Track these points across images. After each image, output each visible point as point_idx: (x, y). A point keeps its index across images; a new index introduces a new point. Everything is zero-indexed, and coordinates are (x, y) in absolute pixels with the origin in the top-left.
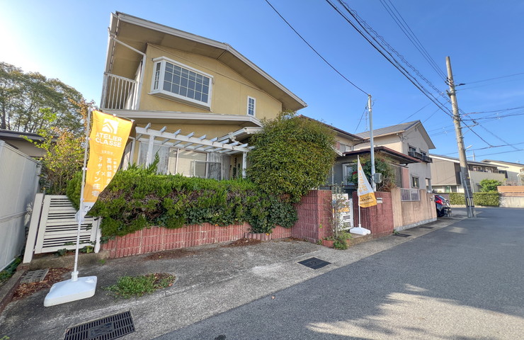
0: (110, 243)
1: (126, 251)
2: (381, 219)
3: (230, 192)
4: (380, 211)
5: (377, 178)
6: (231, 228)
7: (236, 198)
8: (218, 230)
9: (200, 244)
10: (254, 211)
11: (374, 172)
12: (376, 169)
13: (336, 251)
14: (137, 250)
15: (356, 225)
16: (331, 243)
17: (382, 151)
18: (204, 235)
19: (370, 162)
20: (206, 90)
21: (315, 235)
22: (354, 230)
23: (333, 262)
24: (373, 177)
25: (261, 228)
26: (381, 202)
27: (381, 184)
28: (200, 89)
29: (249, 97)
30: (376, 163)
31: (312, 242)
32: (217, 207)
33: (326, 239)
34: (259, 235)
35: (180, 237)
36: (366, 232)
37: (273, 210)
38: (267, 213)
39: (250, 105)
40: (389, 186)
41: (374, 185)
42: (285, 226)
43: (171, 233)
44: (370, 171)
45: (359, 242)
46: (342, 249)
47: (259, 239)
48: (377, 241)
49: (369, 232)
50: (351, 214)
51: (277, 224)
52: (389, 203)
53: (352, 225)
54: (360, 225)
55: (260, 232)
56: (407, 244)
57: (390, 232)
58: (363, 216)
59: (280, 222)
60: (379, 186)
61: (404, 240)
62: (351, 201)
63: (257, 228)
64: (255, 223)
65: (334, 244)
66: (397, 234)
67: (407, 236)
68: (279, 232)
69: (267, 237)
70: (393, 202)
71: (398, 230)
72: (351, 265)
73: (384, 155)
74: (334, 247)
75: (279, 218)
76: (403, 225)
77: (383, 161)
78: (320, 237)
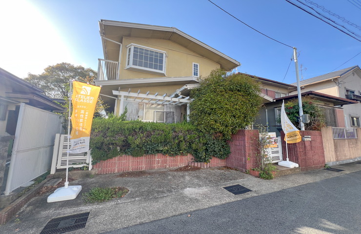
0: (98, 165)
1: (108, 171)
2: (310, 154)
3: (175, 132)
4: (308, 147)
5: (305, 119)
6: (179, 158)
7: (180, 136)
8: (168, 158)
9: (156, 168)
10: (194, 146)
11: (301, 113)
12: (304, 111)
13: (261, 180)
14: (114, 170)
15: (284, 159)
16: (257, 173)
17: (310, 95)
18: (159, 162)
19: (298, 105)
20: (161, 61)
21: (244, 166)
22: (282, 163)
23: (254, 190)
24: (301, 118)
25: (200, 158)
26: (310, 139)
27: (310, 124)
28: (157, 61)
29: (193, 63)
30: (303, 106)
31: (242, 171)
32: (165, 142)
33: (254, 170)
34: (199, 164)
35: (142, 163)
36: (293, 165)
37: (209, 146)
38: (204, 148)
39: (195, 69)
40: (318, 126)
41: (302, 125)
42: (221, 157)
43: (136, 159)
44: (298, 113)
45: (285, 174)
46: (267, 179)
47: (199, 166)
48: (305, 174)
49: (297, 165)
50: (280, 149)
51: (214, 156)
52: (318, 141)
53: (281, 158)
54: (288, 159)
55: (200, 161)
56: (338, 178)
57: (321, 167)
58: (290, 151)
59: (215, 154)
60: (307, 125)
61: (336, 174)
62: (279, 139)
63: (198, 159)
64: (196, 154)
65: (260, 174)
66: (329, 169)
67: (338, 171)
68: (215, 162)
69: (205, 165)
70: (324, 140)
71: (330, 164)
72: (270, 195)
73: (312, 98)
74: (259, 176)
75: (215, 151)
76: (337, 160)
77: (310, 103)
78: (248, 168)
